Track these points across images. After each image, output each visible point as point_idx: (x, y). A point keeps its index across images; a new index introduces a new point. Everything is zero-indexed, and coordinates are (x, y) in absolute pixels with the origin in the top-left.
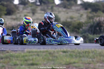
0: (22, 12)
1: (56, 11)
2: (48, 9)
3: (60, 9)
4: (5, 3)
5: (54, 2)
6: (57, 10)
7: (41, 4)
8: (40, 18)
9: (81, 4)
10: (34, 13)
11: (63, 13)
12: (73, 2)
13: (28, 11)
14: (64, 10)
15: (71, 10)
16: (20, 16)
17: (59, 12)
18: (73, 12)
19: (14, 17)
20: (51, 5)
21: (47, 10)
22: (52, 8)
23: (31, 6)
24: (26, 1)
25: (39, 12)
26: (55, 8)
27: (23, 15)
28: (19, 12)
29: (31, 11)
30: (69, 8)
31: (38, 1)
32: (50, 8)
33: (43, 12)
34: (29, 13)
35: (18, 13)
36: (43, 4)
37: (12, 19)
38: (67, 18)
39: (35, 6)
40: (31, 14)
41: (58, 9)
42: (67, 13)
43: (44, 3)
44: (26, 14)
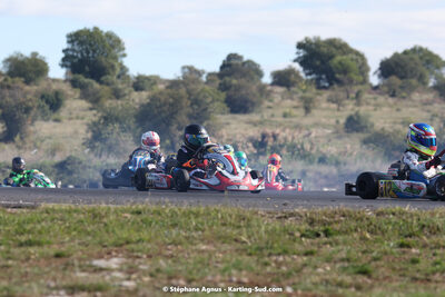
0: (278, 105)
1: (368, 104)
2: (348, 97)
3: (381, 99)
4: (234, 82)
5: (365, 81)
6: (373, 102)
7: (331, 84)
8: (324, 120)
9: (436, 88)
10: (307, 110)
11: (385, 109)
12: (414, 81)
13: (295, 103)
14: (391, 100)
15: (410, 103)
16: (273, 116)
17: (377, 106)
18: (415, 106)
19: (255, 117)
20: (356, 89)
21: (347, 102)
22: (358, 95)
23: (304, 91)
24: (293, 76)
25: (324, 105)
26: (366, 96)
27: (279, 112)
28: (271, 104)
29: (302, 104)
30: (404, 98)
31: (324, 76)
32: (353, 95)
33: (334, 106)
34: (295, 107)
35: (270, 107)
36: (335, 86)
37: (249, 122)
38: (395, 123)
39: (314, 90)
40: (301, 112)
41: (375, 99)
42: (398, 110)
43: (339, 82)
44: (288, 110)
